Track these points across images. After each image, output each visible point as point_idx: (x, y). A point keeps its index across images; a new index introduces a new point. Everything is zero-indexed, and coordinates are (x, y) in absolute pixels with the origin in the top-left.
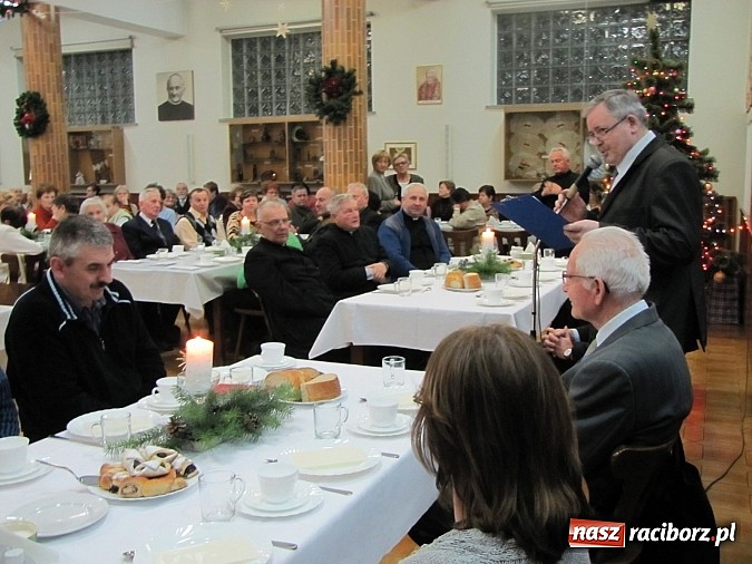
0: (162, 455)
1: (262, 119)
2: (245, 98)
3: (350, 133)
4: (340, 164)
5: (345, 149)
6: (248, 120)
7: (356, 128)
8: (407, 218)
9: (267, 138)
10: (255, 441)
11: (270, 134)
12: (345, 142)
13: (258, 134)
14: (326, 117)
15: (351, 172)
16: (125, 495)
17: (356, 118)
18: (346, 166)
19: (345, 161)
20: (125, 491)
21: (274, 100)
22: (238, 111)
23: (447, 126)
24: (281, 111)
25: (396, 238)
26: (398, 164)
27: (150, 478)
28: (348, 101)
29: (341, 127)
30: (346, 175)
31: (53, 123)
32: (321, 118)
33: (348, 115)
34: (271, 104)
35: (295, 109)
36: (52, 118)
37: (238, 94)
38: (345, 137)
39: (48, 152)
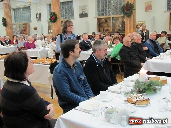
0: (141, 96)
1: (105, 17)
2: (100, 11)
3: (132, 19)
4: (129, 27)
5: (131, 24)
6: (101, 17)
7: (133, 18)
8: (151, 41)
9: (106, 21)
10: (155, 94)
11: (107, 20)
12: (131, 22)
13: (104, 20)
14: (126, 16)
15: (132, 29)
16: (138, 105)
17: (133, 16)
18: (131, 28)
19: (131, 26)
20: (137, 104)
21: (108, 12)
22: (99, 15)
23: (153, 17)
24: (110, 14)
25: (150, 46)
26: (143, 27)
27: (142, 101)
28: (132, 11)
29: (130, 18)
30: (131, 30)
31: (58, 19)
32: (125, 16)
33: (131, 15)
34: (107, 13)
35: (113, 14)
36: (58, 18)
37: (99, 11)
38: (131, 20)
39: (57, 26)
